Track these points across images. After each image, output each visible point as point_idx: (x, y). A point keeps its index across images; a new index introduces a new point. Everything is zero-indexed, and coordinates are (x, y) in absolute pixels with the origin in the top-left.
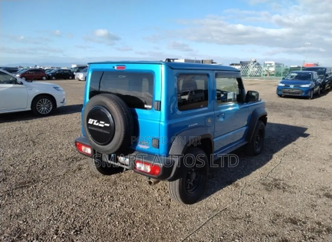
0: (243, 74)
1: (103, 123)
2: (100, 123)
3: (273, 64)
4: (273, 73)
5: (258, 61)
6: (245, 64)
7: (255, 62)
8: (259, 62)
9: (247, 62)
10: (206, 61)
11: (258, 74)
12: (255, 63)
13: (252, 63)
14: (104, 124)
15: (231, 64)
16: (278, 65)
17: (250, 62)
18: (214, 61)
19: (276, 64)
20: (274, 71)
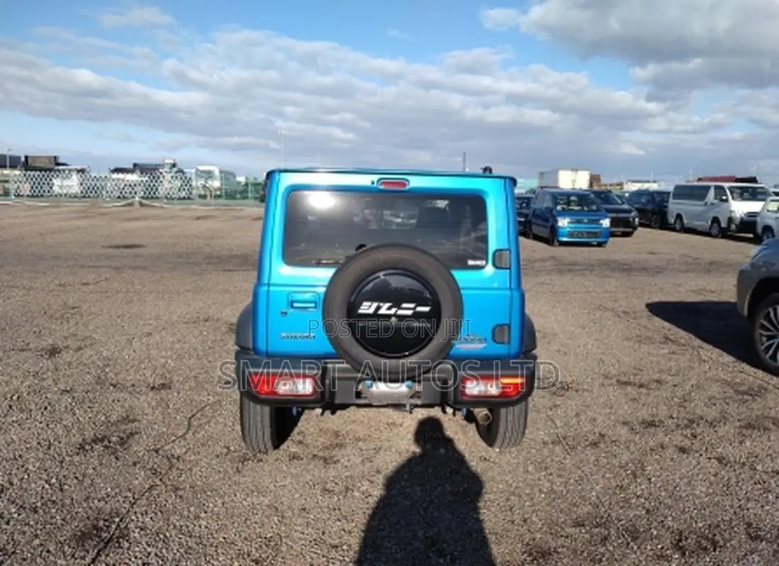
0: (145, 193)
1: (412, 306)
2: (400, 308)
3: (217, 173)
4: (218, 193)
5: (180, 166)
6: (147, 169)
7: (174, 165)
8: (182, 168)
9: (157, 165)
10: (35, 158)
11: (183, 194)
12: (175, 169)
13: (167, 169)
14: (414, 309)
15: (112, 168)
16: (227, 175)
17: (163, 166)
18: (61, 161)
19: (221, 172)
20: (220, 189)
